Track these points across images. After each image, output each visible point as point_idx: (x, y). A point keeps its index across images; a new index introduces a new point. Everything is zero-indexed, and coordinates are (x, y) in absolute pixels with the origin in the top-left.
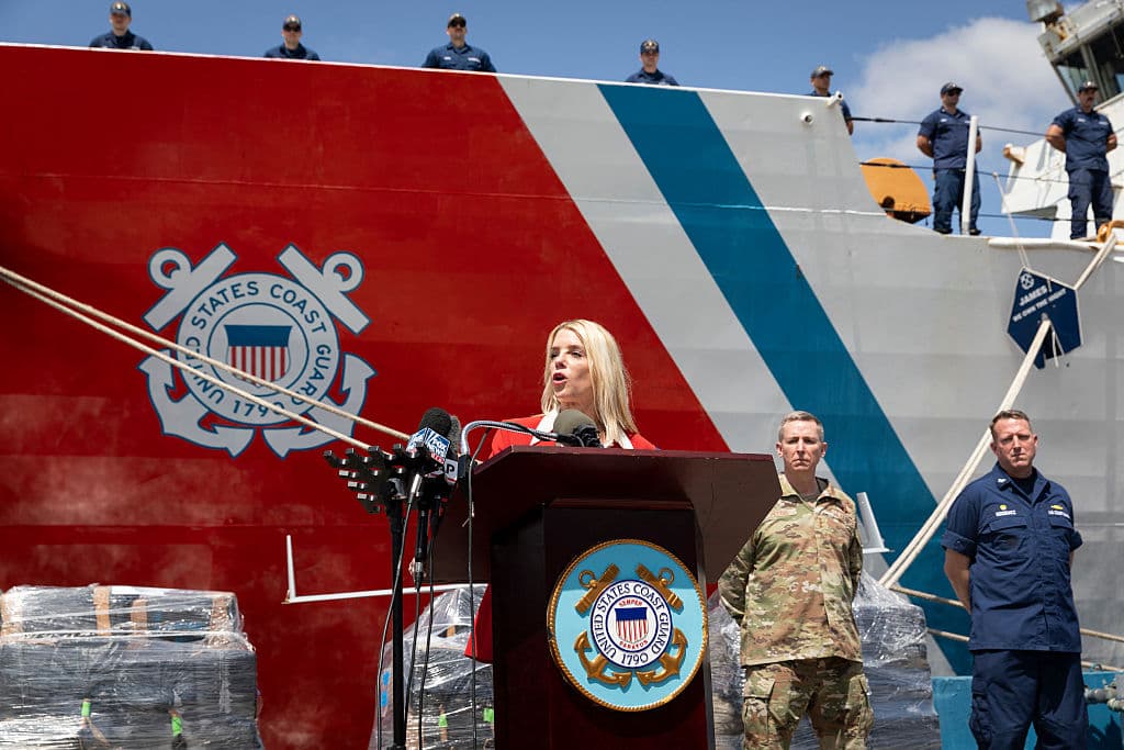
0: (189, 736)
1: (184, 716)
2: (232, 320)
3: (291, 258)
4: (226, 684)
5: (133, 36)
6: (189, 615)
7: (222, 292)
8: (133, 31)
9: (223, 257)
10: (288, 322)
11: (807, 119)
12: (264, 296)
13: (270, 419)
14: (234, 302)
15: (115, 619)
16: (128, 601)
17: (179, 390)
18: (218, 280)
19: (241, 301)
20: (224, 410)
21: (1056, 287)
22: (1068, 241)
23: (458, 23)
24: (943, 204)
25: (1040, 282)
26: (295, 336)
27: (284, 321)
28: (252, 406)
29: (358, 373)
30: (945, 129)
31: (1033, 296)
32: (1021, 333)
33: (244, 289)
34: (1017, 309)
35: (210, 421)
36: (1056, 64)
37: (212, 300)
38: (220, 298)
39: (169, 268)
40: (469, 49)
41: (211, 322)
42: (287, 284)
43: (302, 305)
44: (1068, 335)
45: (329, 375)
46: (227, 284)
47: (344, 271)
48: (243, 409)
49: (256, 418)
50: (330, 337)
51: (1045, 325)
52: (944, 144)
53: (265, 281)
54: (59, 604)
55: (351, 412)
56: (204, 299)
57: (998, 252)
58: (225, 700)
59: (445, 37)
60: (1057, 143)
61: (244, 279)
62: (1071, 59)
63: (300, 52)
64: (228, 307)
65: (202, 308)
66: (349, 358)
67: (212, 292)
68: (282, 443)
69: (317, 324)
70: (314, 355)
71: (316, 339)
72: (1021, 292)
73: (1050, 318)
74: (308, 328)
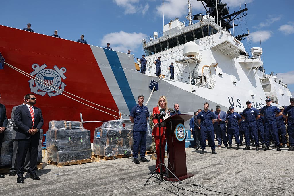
0: (83, 142)
1: (82, 139)
2: (45, 76)
3: (55, 67)
4: (87, 135)
5: (31, 29)
6: (77, 125)
7: (44, 71)
8: (31, 28)
9: (45, 66)
10: (53, 77)
11: (129, 57)
12: (50, 72)
13: (49, 91)
14: (45, 73)
15: (67, 125)
16: (69, 123)
17: (34, 85)
18: (43, 69)
19: (47, 73)
20: (42, 89)
21: (156, 82)
22: (155, 76)
23: (83, 36)
24: (142, 70)
25: (154, 81)
26: (54, 79)
27: (53, 76)
28: (46, 89)
29: (64, 85)
30: (143, 60)
31: (153, 83)
32: (151, 88)
33: (47, 71)
34: (151, 84)
35: (39, 91)
36: (144, 49)
37: (42, 72)
38: (43, 72)
39: (35, 67)
40: (84, 40)
41: (41, 76)
42: (54, 71)
43: (56, 74)
44: (157, 89)
45: (59, 85)
46: (45, 70)
47: (63, 70)
48: (45, 89)
49: (47, 91)
50: (60, 80)
51: (154, 87)
52: (143, 62)
53: (51, 70)
54: (59, 123)
55: (62, 90)
56: (41, 72)
57: (149, 77)
58: (87, 137)
59: (80, 38)
60: (155, 64)
61: (48, 70)
62: (146, 49)
63: (57, 36)
64: (44, 74)
65: (40, 73)
66: (62, 83)
67: (42, 71)
68: (50, 95)
69: (58, 77)
70: (57, 82)
71: (58, 80)
72: (151, 82)
73: (155, 86)
74: (57, 78)
